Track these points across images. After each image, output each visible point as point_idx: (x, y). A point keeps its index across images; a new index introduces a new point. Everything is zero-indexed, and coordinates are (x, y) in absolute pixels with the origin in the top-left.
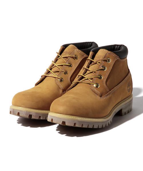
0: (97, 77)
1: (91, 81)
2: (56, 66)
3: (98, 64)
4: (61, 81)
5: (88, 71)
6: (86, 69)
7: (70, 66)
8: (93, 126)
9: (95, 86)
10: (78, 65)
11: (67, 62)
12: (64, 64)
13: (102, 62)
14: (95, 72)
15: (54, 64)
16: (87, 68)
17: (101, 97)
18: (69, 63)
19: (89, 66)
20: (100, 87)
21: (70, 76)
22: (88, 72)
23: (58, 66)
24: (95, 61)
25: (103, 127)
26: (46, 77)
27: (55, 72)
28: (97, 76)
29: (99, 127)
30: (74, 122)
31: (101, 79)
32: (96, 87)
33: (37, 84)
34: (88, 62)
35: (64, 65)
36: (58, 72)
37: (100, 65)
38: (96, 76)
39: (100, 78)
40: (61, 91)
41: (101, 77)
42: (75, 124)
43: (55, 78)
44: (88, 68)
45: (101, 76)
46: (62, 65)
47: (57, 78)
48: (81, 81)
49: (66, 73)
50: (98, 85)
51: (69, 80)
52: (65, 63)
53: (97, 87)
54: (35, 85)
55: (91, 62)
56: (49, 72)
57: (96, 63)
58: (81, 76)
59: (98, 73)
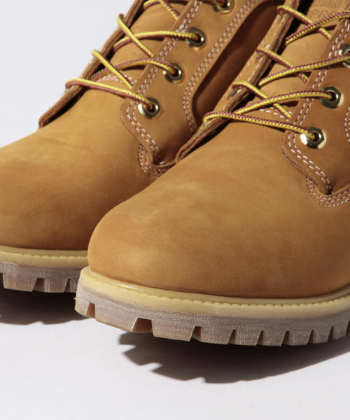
0: (317, 98)
1: (288, 114)
2: (131, 41)
3: (325, 36)
4: (150, 112)
5: (276, 67)
6: (269, 57)
7: (196, 42)
8: (287, 334)
9: (304, 139)
10: (231, 36)
11: (180, 22)
12: (168, 33)
13: (345, 28)
14: (308, 74)
15: (126, 29)
16: (274, 55)
17: (329, 193)
18: (192, 30)
19: (284, 41)
20: (326, 147)
21: (193, 90)
22: (277, 71)
23: (141, 39)
24: (310, 19)
25: (336, 337)
26: (84, 89)
27: (124, 70)
28: (318, 94)
29: (317, 340)
30: (191, 322)
31: (335, 107)
32: (309, 145)
33: (49, 119)
34: (280, 25)
35: (170, 37)
36: (141, 67)
37: (334, 38)
38: (310, 94)
39: (332, 103)
40: (146, 161)
41: (334, 98)
42: (197, 330)
43: (123, 96)
44: (280, 53)
45: (333, 95)
46: (159, 38)
47: (133, 98)
48: (240, 111)
49: (176, 74)
50: (316, 135)
51: (189, 107)
52: (174, 30)
53: (313, 144)
54: (40, 123)
55: (296, 23)
56: (101, 67)
57: (316, 31)
58: (245, 90)
59: (321, 78)
